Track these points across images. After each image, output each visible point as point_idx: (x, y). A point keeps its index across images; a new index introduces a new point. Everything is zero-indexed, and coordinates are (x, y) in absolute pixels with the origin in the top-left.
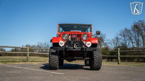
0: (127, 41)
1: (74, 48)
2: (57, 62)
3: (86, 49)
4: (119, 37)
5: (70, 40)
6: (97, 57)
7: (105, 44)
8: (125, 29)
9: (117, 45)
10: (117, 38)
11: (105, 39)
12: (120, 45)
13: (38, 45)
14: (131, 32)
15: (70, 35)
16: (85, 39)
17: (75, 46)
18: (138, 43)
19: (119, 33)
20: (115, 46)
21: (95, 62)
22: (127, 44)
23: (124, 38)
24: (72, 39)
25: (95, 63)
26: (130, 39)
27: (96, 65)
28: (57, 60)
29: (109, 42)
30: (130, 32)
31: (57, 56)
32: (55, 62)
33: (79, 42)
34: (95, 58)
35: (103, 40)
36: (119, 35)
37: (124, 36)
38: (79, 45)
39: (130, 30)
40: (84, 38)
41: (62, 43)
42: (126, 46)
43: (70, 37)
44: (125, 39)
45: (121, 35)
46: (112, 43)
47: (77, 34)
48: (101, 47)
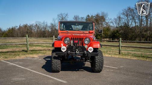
0: (130, 21)
1: (76, 54)
2: (59, 66)
3: (88, 54)
4: (122, 16)
5: (72, 45)
6: (99, 61)
7: (107, 23)
8: (128, 8)
9: (119, 25)
10: (120, 18)
11: (107, 18)
12: (122, 25)
13: (37, 25)
14: (135, 11)
15: (72, 40)
16: (87, 44)
17: (77, 51)
18: (141, 23)
19: (122, 12)
20: (117, 26)
21: (96, 65)
22: (130, 24)
23: (126, 18)
24: (74, 44)
25: (96, 67)
26: (133, 18)
27: (97, 68)
28: (59, 64)
29: (110, 21)
30: (133, 11)
31: (59, 60)
32: (57, 66)
33: (81, 47)
34: (96, 62)
35: (104, 20)
36: (122, 14)
37: (127, 16)
38: (81, 51)
39: (134, 9)
40: (86, 42)
41: (64, 49)
42: (129, 25)
43: (72, 42)
44: (128, 19)
45: (124, 14)
46: (114, 23)
47: (79, 38)
48: (102, 27)
